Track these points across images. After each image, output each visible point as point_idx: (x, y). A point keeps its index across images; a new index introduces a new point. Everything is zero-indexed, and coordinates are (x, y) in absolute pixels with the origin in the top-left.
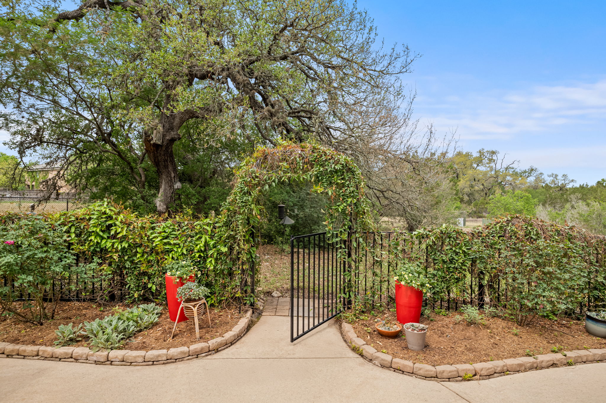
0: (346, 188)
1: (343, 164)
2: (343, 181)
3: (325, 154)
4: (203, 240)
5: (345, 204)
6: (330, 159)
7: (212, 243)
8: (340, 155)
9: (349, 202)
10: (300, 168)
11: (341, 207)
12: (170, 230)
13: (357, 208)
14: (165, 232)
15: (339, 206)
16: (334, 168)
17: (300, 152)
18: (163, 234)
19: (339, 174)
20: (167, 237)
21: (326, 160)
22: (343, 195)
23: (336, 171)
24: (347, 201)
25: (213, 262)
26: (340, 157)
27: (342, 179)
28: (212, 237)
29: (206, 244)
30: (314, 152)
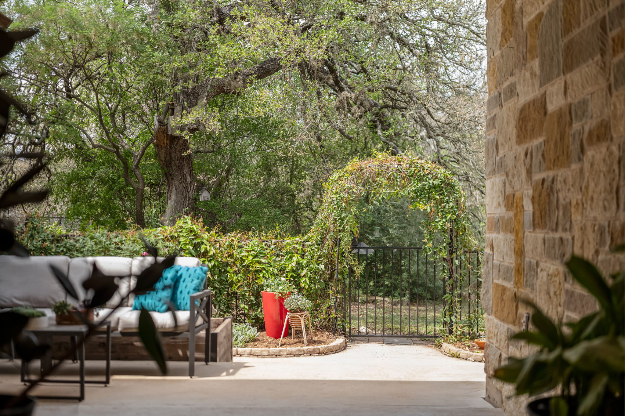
0: (445, 204)
1: (441, 179)
2: (441, 197)
3: (424, 169)
4: (295, 259)
5: (444, 220)
6: (428, 174)
7: (305, 261)
8: (439, 169)
9: (448, 218)
10: (397, 184)
11: (441, 223)
12: (259, 249)
13: (457, 224)
14: (253, 250)
15: (437, 222)
16: (433, 183)
17: (396, 166)
18: (252, 252)
19: (438, 189)
20: (256, 256)
21: (424, 175)
22: (442, 211)
23: (435, 187)
24: (446, 217)
25: (308, 281)
26: (439, 171)
27: (441, 194)
28: (303, 256)
29: (298, 263)
30: (411, 167)
